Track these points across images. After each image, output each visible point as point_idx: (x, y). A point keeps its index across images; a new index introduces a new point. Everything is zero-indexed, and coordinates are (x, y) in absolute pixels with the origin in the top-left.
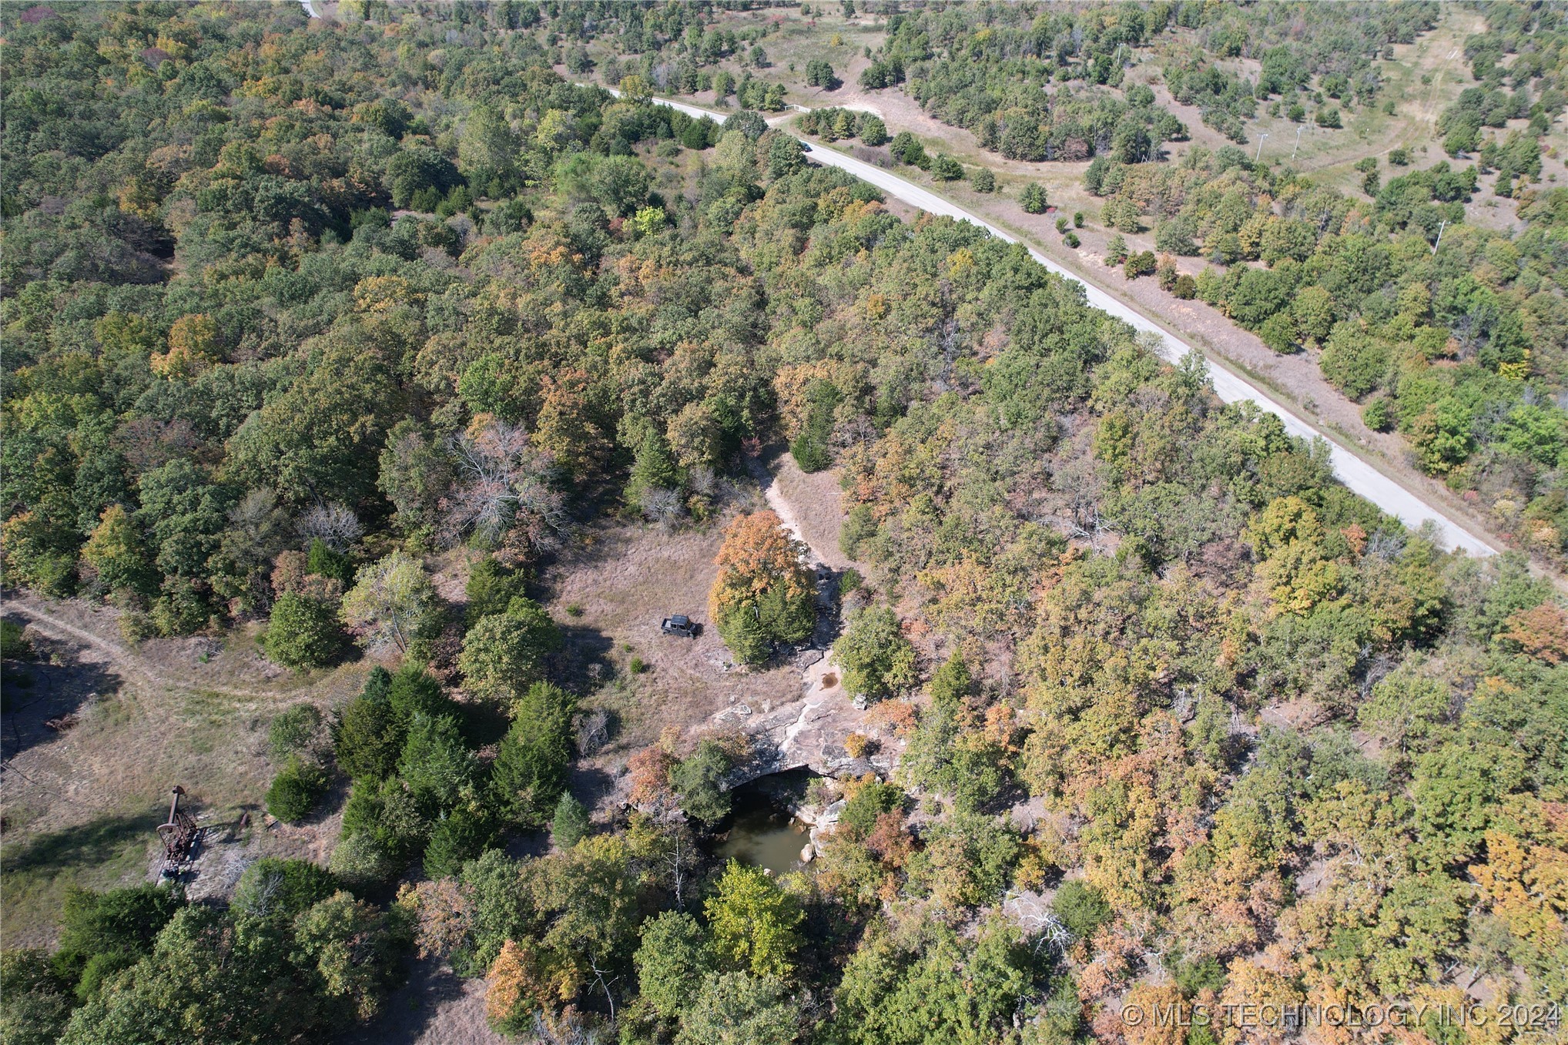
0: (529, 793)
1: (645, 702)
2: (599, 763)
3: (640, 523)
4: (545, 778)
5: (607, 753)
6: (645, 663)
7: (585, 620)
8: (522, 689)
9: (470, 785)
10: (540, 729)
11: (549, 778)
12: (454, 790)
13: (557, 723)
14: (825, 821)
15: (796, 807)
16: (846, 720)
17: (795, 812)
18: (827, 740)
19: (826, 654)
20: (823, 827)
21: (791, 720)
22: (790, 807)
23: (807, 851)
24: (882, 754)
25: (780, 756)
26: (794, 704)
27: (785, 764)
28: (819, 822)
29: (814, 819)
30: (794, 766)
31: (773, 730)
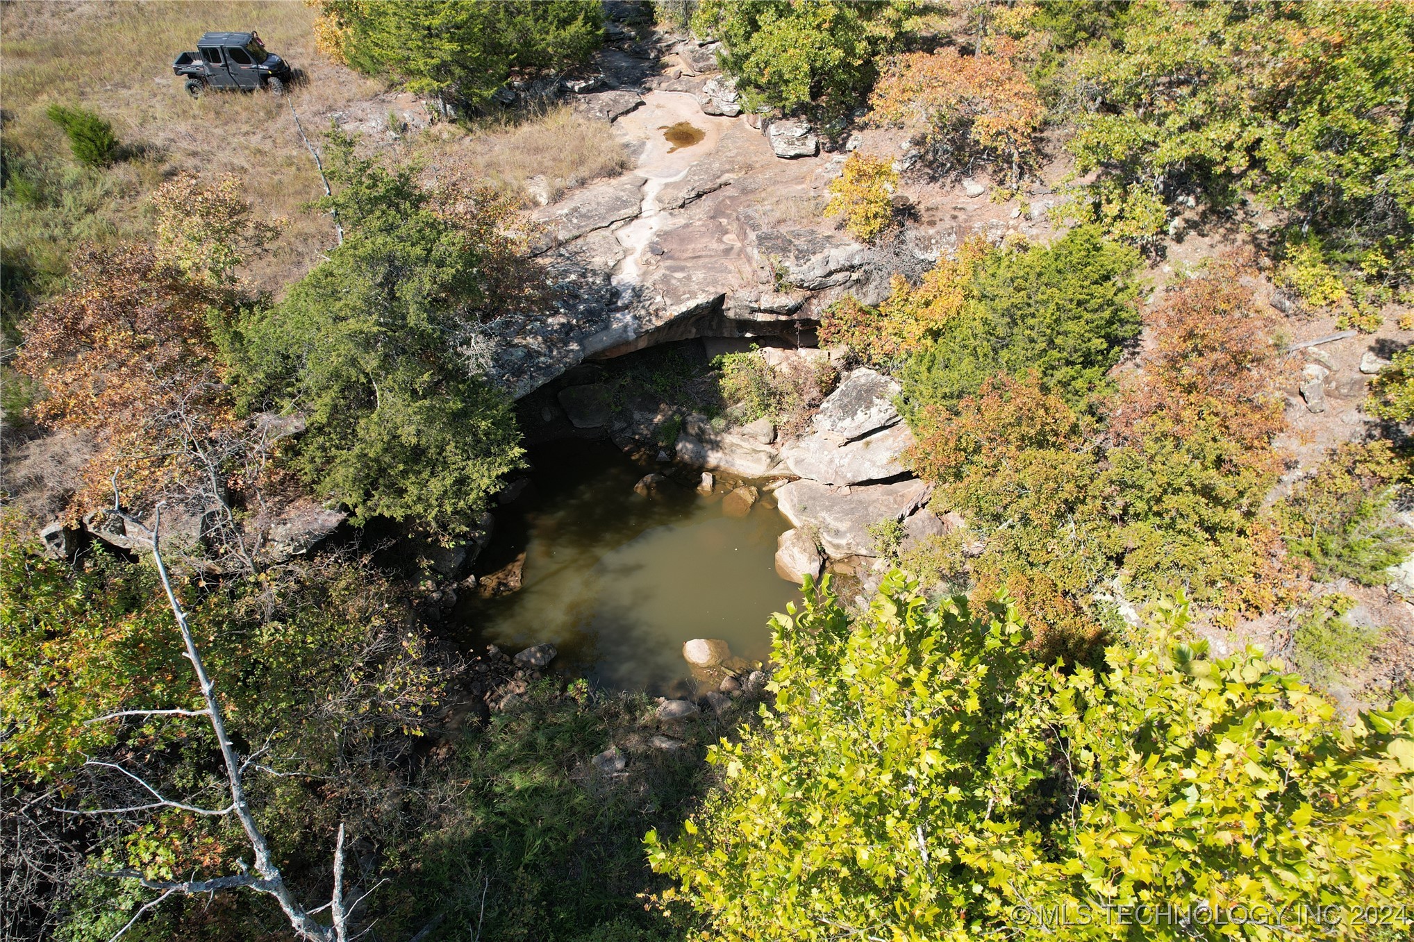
6: (129, 145)
14: (822, 448)
15: (704, 441)
16: (775, 183)
17: (704, 457)
18: (755, 227)
19: (647, 98)
20: (823, 468)
21: (623, 212)
22: (685, 448)
23: (796, 550)
24: (932, 223)
25: (627, 296)
26: (614, 182)
27: (652, 309)
28: (799, 462)
29: (774, 460)
30: (683, 308)
31: (580, 242)
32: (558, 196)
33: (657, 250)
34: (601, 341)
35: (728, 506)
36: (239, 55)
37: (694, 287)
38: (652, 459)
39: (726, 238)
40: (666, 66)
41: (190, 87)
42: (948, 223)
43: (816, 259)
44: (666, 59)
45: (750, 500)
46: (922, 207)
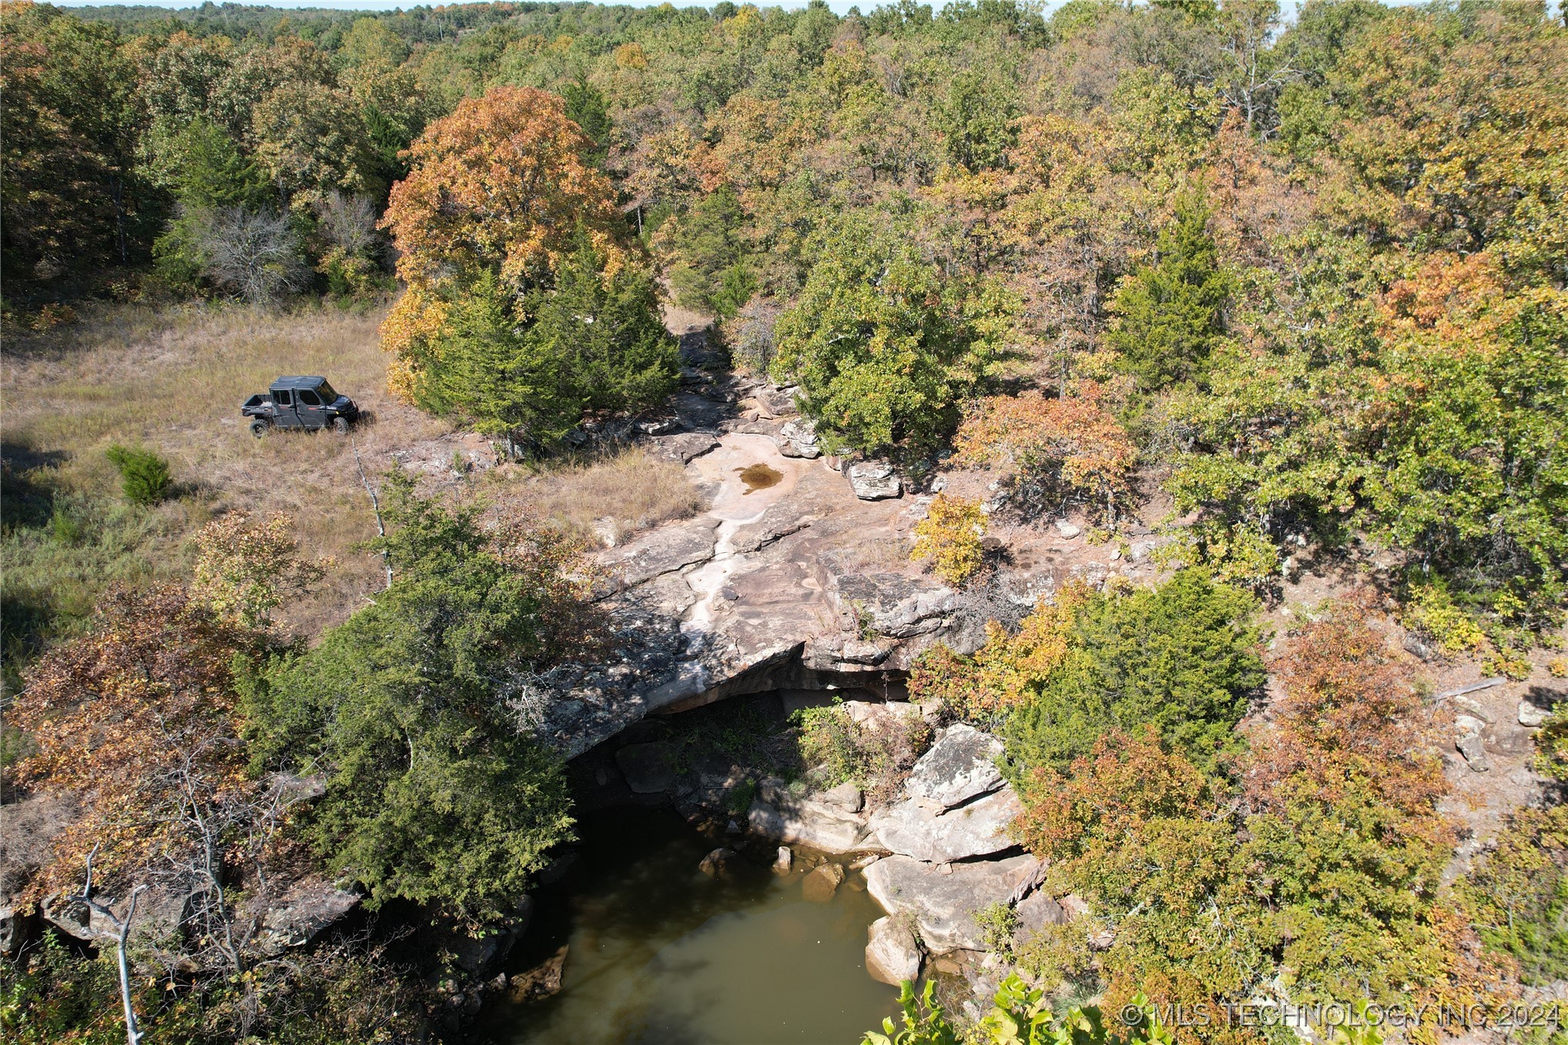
6: (182, 483)
14: (917, 817)
15: (783, 810)
16: (858, 525)
17: (781, 829)
18: (836, 571)
19: (724, 440)
20: (919, 841)
21: (695, 554)
22: (759, 817)
23: (890, 943)
24: (1026, 566)
25: (697, 644)
26: (686, 523)
27: (724, 659)
28: (890, 834)
29: (862, 832)
30: (758, 658)
31: (647, 585)
32: (625, 538)
33: (730, 595)
34: (667, 693)
35: (809, 888)
36: (308, 397)
37: (771, 635)
38: (721, 830)
39: (805, 582)
40: (743, 409)
41: (255, 427)
42: (1044, 565)
43: (903, 604)
44: (743, 402)
45: (835, 880)
46: (1014, 549)
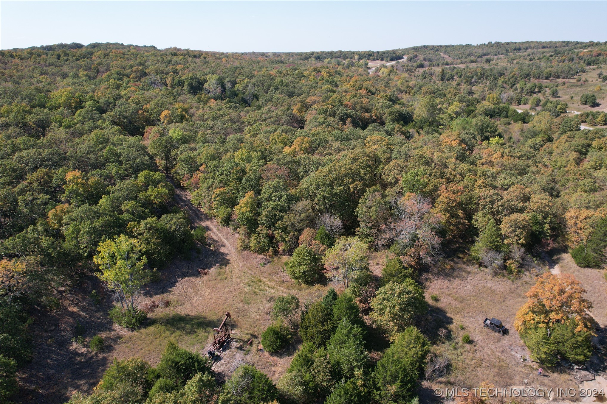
0: (393, 388)
1: (467, 361)
2: (435, 387)
3: (477, 266)
4: (404, 383)
5: (440, 383)
6: (471, 339)
7: (439, 305)
8: (401, 328)
9: (362, 370)
10: (406, 354)
11: (406, 384)
12: (352, 369)
13: (417, 353)
19: (597, 378)
